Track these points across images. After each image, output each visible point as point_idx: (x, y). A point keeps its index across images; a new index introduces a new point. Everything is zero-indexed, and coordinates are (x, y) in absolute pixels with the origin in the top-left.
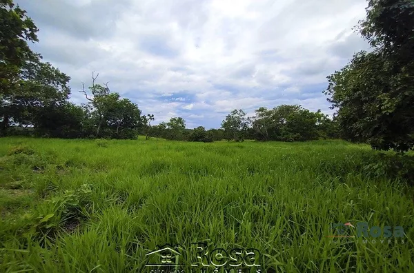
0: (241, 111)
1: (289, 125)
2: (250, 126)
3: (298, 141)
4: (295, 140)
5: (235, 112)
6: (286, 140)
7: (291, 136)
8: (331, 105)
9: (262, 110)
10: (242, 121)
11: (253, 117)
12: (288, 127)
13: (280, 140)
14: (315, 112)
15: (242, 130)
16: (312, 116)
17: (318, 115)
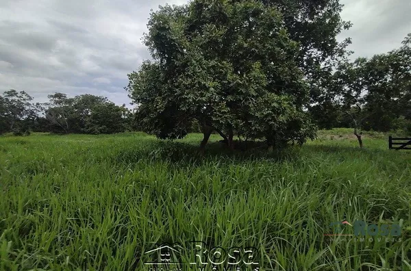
0: (23, 93)
1: (95, 117)
2: (42, 115)
3: (104, 133)
4: (101, 132)
5: (12, 93)
6: (91, 132)
7: (97, 128)
8: (131, 101)
9: (58, 95)
10: (27, 108)
11: (46, 104)
12: (93, 119)
13: (84, 133)
14: (120, 105)
15: (27, 119)
16: (118, 109)
17: (123, 109)
